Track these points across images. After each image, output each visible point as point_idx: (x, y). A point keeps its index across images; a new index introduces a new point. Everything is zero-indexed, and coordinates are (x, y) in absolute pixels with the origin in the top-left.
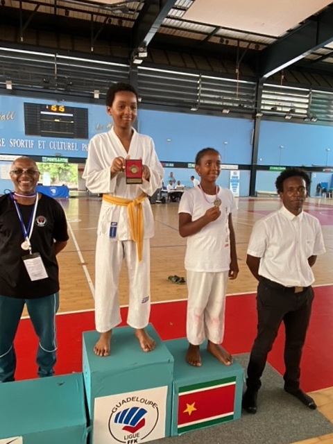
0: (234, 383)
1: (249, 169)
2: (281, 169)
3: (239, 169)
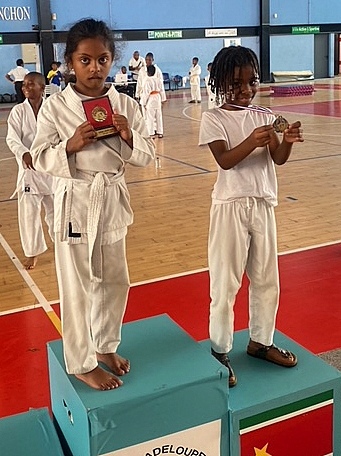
0: (331, 401)
1: (256, 35)
2: (312, 29)
3: (239, 35)
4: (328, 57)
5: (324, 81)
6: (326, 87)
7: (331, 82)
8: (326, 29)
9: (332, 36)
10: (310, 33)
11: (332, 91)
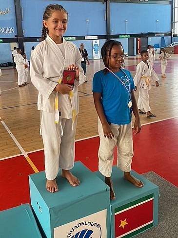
0: (153, 198)
1: (105, 38)
2: (127, 36)
3: (98, 39)
4: (134, 47)
5: (132, 57)
6: (133, 59)
7: (135, 57)
8: (133, 36)
9: (135, 39)
10: (127, 38)
11: (135, 61)
